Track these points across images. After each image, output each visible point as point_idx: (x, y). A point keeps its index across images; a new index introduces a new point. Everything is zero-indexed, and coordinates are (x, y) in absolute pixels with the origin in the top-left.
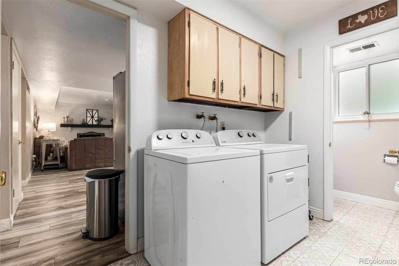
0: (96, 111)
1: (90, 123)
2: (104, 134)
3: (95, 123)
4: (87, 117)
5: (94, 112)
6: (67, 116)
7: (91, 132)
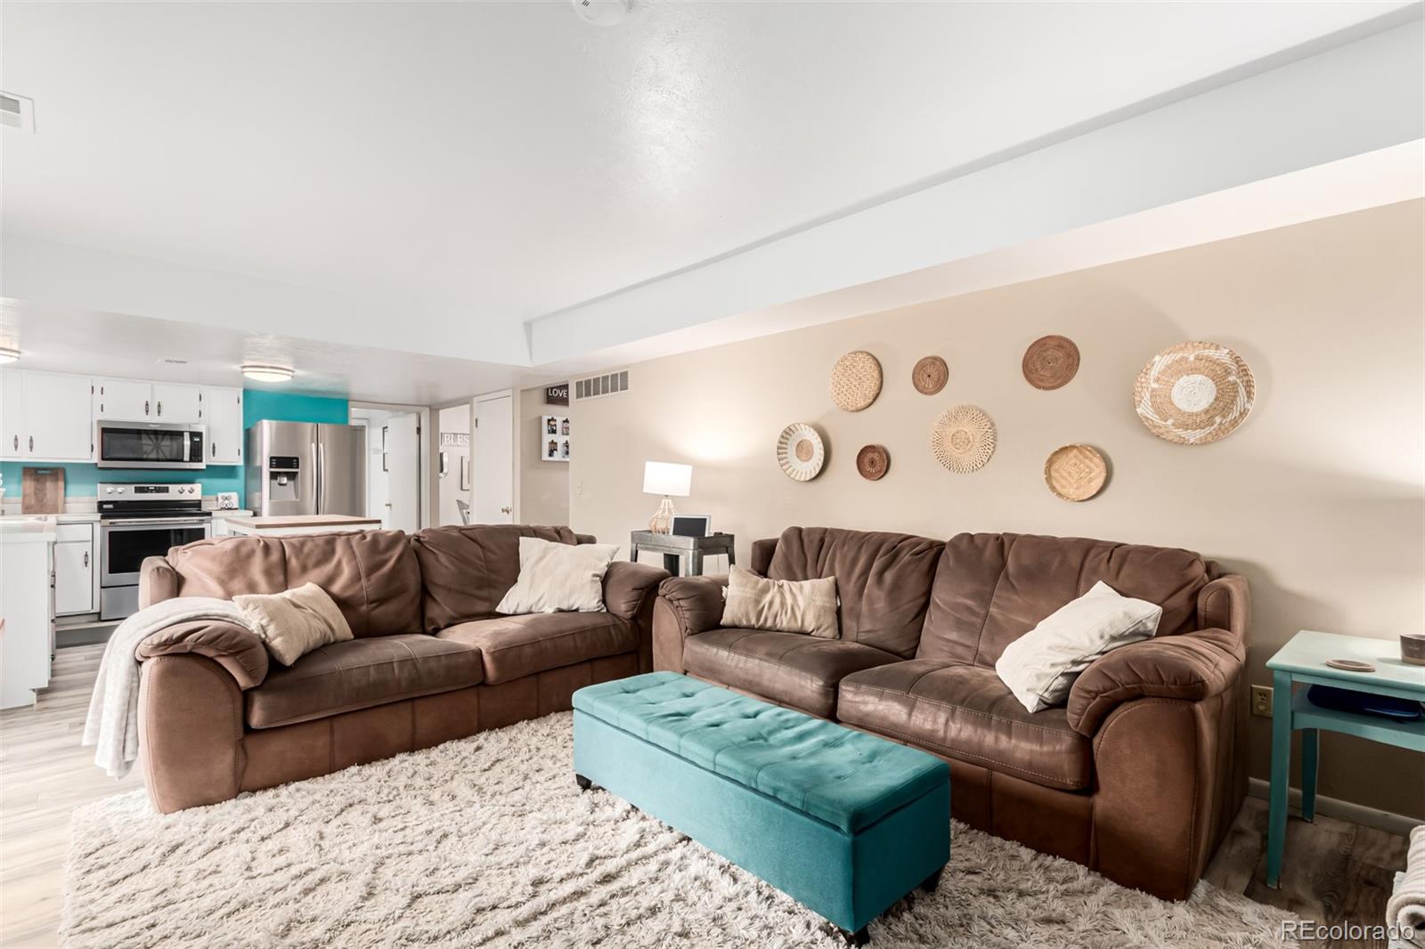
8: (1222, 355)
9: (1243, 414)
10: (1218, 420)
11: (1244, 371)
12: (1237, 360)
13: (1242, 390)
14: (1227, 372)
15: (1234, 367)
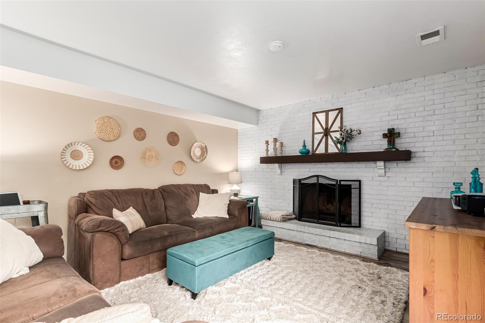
0: (337, 111)
1: (321, 150)
2: (360, 181)
3: (333, 149)
4: (314, 134)
5: (332, 115)
6: (274, 139)
7: (318, 176)
8: (204, 145)
9: (206, 157)
10: (201, 158)
11: (206, 149)
12: (206, 147)
13: (206, 153)
14: (204, 149)
15: (205, 148)
